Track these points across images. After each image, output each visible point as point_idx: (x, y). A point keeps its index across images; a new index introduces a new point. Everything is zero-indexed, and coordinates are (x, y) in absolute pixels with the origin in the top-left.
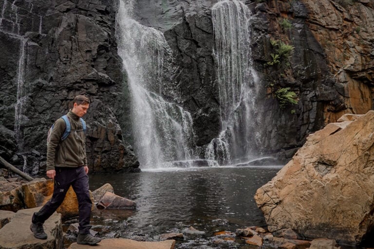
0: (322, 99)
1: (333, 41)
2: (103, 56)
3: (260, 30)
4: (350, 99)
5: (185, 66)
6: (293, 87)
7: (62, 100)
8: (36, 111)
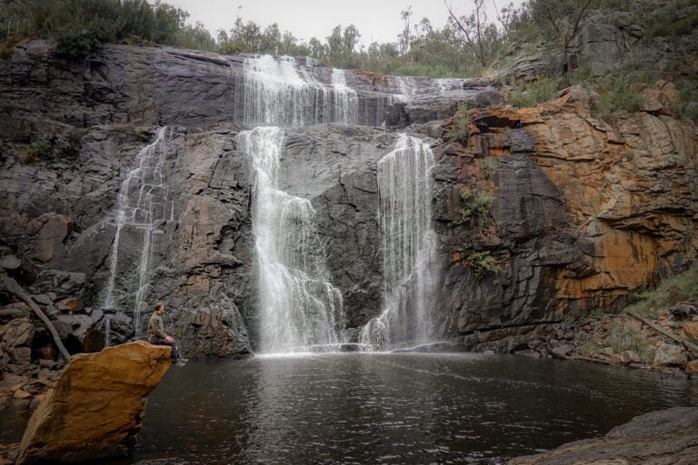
0: (548, 262)
1: (582, 178)
2: (230, 236)
3: (443, 181)
4: (606, 260)
5: (338, 235)
6: (494, 250)
7: (181, 286)
8: (156, 297)
